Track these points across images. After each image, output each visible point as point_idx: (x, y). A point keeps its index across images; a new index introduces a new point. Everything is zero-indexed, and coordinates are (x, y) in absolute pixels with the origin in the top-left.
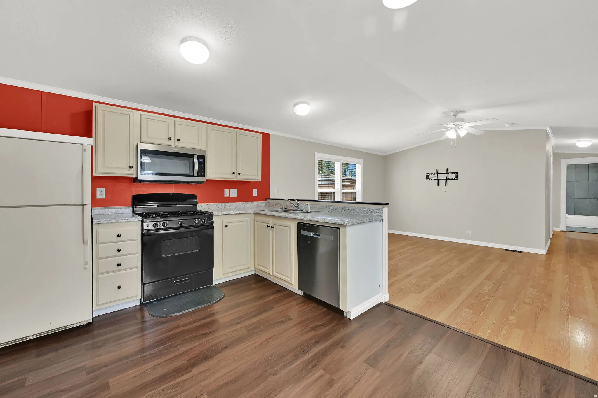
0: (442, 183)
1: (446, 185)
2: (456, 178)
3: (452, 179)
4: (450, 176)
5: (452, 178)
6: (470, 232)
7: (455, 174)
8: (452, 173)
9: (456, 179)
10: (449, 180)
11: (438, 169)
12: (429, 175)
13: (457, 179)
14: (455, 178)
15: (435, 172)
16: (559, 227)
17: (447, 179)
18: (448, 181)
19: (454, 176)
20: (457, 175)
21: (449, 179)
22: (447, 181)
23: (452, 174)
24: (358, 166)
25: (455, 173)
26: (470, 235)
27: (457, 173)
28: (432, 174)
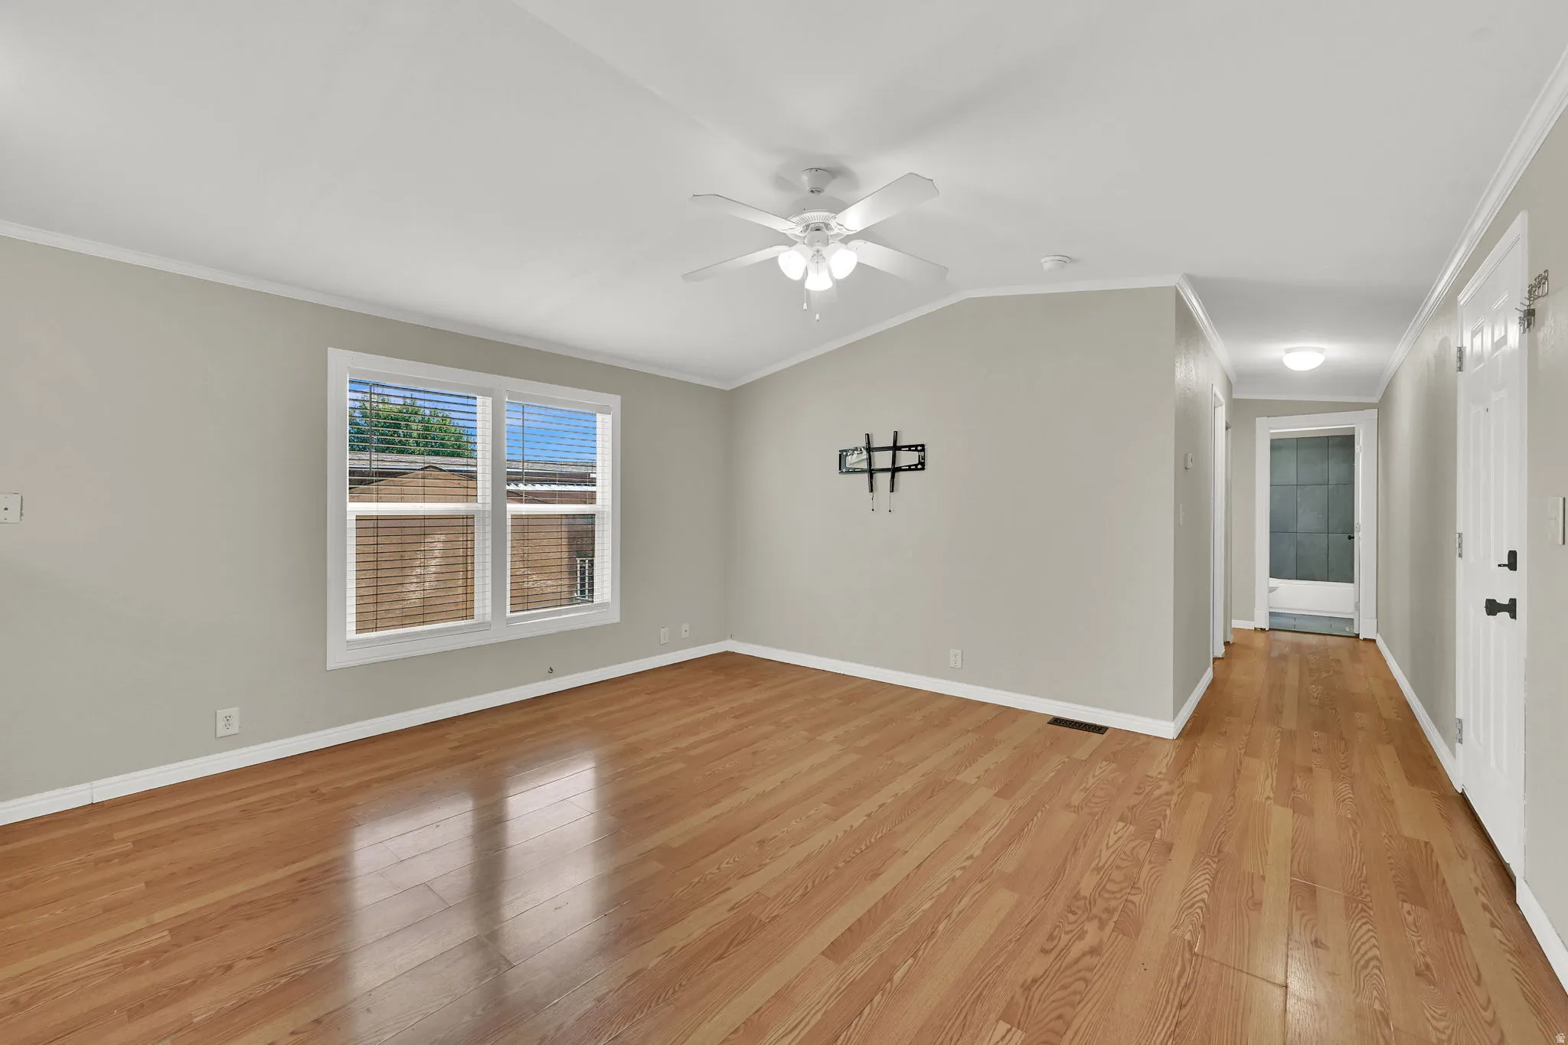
0: (882, 480)
1: (892, 490)
2: (921, 465)
3: (910, 468)
4: (907, 458)
5: (910, 466)
6: (959, 652)
7: (916, 450)
8: (909, 448)
9: (919, 467)
10: (901, 473)
11: (872, 435)
12: (847, 455)
13: (923, 469)
14: (916, 465)
15: (863, 443)
16: (1252, 619)
17: (895, 470)
18: (900, 475)
19: (911, 458)
20: (922, 454)
21: (900, 469)
22: (897, 474)
23: (910, 450)
24: (603, 419)
25: (916, 446)
26: (959, 665)
27: (923, 446)
28: (854, 450)
